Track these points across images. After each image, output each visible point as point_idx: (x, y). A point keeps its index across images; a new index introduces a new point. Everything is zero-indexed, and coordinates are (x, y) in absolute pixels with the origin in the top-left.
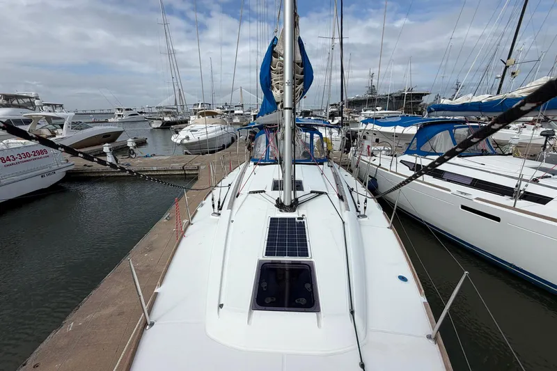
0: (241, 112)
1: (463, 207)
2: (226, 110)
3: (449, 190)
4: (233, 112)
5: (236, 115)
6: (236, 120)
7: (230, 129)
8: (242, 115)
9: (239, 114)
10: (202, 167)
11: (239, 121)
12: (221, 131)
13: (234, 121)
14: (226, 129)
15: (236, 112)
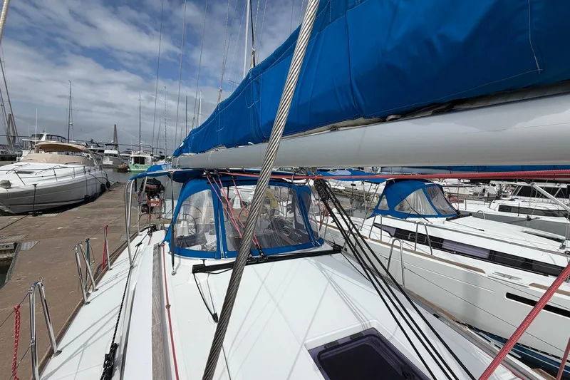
0: (115, 152)
1: (509, 296)
2: (92, 148)
3: (481, 271)
4: (103, 151)
5: (107, 155)
6: (107, 161)
7: (98, 173)
8: (115, 155)
9: (111, 155)
10: (26, 246)
11: (111, 163)
12: (83, 176)
13: (105, 162)
14: (93, 173)
15: (106, 152)
